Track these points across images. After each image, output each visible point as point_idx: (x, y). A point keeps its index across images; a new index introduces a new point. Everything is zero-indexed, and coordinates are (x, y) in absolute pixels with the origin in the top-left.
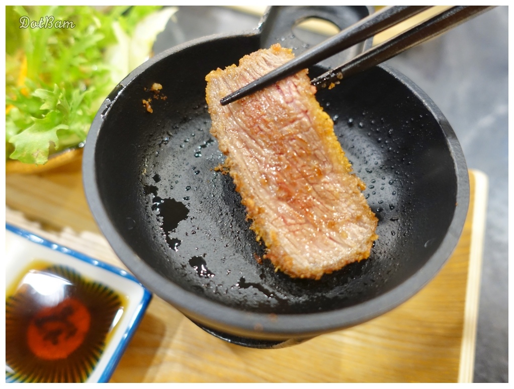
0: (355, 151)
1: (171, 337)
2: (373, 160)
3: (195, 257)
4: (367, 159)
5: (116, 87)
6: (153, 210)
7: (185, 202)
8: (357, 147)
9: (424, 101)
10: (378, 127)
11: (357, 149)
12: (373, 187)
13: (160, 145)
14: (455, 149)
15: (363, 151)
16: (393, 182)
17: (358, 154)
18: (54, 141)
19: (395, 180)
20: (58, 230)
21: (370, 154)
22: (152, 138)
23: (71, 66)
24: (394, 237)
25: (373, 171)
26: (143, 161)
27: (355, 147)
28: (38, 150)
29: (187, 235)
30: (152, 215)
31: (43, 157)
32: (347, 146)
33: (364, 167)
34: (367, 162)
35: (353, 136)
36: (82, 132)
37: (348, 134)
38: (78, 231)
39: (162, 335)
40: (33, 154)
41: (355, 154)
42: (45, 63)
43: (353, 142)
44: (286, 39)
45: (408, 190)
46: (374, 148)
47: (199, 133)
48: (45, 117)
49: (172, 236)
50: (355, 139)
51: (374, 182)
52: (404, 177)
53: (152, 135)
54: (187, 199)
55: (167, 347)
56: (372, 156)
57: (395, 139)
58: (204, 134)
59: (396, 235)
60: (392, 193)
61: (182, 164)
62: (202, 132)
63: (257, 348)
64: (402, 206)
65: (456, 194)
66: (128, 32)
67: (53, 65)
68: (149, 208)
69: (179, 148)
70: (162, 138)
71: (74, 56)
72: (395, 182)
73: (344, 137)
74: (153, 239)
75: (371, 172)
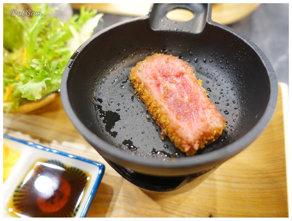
0: (209, 75)
1: (117, 195)
2: (220, 79)
3: (126, 140)
4: (217, 78)
5: (75, 53)
6: (100, 117)
7: (117, 112)
8: (210, 73)
9: (244, 40)
10: (220, 60)
11: (210, 74)
12: (222, 93)
13: (101, 84)
14: (266, 62)
15: (214, 75)
16: (233, 89)
17: (211, 76)
18: (44, 86)
19: (234, 87)
20: (49, 142)
21: (218, 76)
22: (96, 80)
23: (50, 50)
24: (237, 117)
25: (221, 84)
26: (92, 92)
27: (209, 73)
28: (36, 92)
29: (120, 129)
30: (100, 120)
31: (39, 95)
32: (204, 73)
33: (216, 83)
34: (217, 81)
35: (207, 67)
36: (58, 83)
37: (204, 67)
38: (60, 142)
39: (112, 194)
40: (33, 94)
41: (210, 77)
42: (36, 51)
43: (207, 71)
44: (163, 20)
45: (242, 91)
46: (220, 72)
47: (121, 75)
48: (38, 74)
49: (112, 130)
50: (209, 69)
51: (222, 90)
52: (239, 85)
53: (96, 79)
54: (119, 110)
55: (115, 201)
56: (219, 77)
57: (231, 65)
58: (124, 76)
59: (239, 116)
60: (233, 94)
61: (114, 92)
62: (123, 75)
63: (167, 191)
64: (240, 101)
65: (270, 85)
66: (78, 31)
67: (40, 51)
68: (98, 117)
69: (111, 84)
70: (102, 79)
71: (51, 45)
72: (234, 88)
73: (202, 68)
74: (102, 132)
75: (220, 85)
